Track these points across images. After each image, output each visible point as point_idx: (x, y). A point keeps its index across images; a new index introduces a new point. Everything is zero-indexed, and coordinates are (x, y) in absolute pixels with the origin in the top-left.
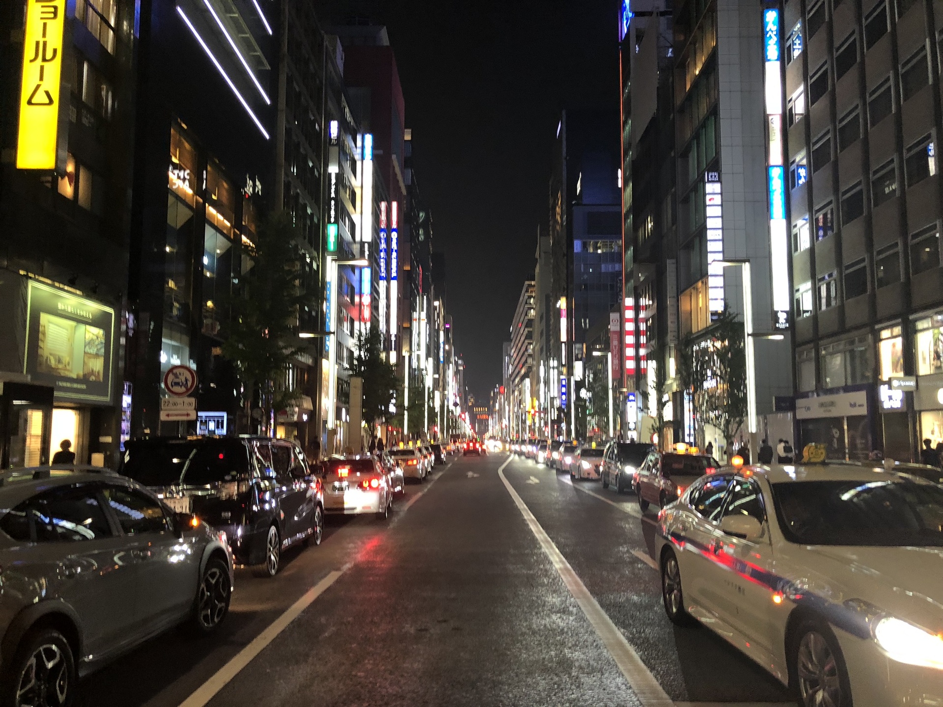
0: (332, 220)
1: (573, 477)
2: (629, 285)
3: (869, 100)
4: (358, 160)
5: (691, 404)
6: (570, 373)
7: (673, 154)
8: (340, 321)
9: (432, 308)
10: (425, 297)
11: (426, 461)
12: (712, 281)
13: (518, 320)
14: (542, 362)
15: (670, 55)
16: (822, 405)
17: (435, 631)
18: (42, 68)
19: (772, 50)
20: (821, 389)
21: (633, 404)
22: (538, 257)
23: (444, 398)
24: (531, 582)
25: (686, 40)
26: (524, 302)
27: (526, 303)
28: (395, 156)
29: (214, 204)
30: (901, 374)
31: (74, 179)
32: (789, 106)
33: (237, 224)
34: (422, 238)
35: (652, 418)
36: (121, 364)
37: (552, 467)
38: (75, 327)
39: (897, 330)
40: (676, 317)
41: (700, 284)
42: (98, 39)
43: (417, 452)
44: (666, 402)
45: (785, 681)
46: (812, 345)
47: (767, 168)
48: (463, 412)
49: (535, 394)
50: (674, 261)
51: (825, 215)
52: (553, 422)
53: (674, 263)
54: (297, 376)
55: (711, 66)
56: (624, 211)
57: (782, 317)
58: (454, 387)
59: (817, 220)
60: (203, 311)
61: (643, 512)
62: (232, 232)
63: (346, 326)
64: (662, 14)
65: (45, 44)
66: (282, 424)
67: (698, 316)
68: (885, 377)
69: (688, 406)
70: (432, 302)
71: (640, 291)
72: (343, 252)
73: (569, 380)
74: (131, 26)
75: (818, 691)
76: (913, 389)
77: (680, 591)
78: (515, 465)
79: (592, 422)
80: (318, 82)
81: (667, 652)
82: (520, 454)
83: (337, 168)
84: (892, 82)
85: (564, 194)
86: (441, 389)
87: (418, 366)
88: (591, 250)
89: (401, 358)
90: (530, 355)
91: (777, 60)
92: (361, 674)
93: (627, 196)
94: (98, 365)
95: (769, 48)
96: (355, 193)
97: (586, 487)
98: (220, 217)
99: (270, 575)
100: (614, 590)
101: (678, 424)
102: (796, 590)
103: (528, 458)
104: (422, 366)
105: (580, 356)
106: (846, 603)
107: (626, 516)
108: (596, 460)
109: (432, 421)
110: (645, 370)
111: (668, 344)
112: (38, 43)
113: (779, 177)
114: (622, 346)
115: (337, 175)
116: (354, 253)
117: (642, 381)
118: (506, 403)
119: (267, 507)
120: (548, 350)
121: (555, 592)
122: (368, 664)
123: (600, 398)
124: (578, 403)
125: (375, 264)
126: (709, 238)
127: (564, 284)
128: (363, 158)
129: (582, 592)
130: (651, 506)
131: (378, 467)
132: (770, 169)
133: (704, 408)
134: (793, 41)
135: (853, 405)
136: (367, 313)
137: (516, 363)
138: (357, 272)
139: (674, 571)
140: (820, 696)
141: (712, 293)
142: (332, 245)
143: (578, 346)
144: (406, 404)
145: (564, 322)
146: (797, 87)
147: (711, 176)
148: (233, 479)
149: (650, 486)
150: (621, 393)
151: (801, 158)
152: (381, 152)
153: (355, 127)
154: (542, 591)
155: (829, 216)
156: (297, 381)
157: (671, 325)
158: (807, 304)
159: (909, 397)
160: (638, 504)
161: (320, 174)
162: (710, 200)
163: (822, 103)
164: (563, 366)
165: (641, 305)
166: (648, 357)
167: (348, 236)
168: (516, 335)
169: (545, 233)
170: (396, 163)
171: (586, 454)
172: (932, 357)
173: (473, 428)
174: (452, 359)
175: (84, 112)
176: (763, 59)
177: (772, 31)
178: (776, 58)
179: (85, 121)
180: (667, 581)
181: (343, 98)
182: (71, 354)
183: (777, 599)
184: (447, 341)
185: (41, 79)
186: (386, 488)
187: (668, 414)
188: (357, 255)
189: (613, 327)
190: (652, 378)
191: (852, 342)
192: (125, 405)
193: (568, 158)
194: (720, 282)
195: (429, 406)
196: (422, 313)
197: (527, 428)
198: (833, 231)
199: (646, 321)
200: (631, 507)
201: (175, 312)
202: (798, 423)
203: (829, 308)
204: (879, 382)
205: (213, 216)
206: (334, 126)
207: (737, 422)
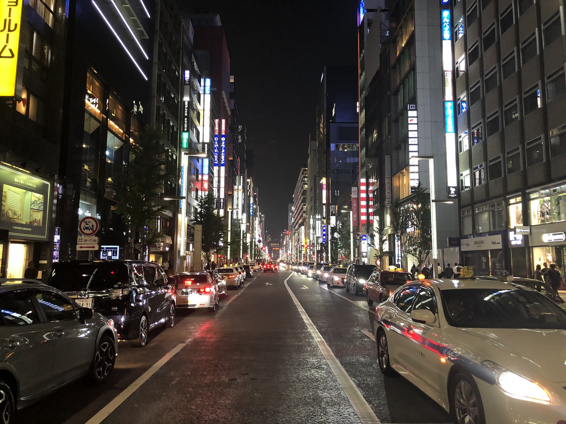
0: (186, 129)
1: (329, 285)
2: (363, 170)
3: (502, 63)
4: (202, 94)
5: (399, 242)
6: (328, 223)
7: (389, 93)
8: (189, 190)
9: (246, 182)
10: (242, 177)
11: (241, 276)
12: (412, 169)
13: (297, 190)
14: (311, 216)
15: (387, 34)
16: (476, 243)
17: (240, 380)
18: (8, 35)
19: (447, 34)
20: (475, 233)
21: (365, 242)
22: (309, 153)
23: (252, 238)
24: (300, 350)
25: (397, 26)
26: (301, 180)
27: (302, 181)
28: (224, 91)
29: (113, 119)
30: (522, 225)
31: (27, 103)
32: (456, 66)
33: (127, 131)
34: (240, 141)
35: (376, 250)
36: (54, 216)
37: (316, 279)
38: (25, 192)
39: (519, 199)
40: (390, 190)
41: (404, 171)
42: (43, 18)
43: (234, 270)
44: (385, 240)
45: (448, 410)
46: (470, 207)
47: (444, 102)
48: (264, 246)
49: (307, 235)
50: (390, 156)
51: (478, 130)
52: (318, 251)
53: (389, 158)
54: (163, 224)
55: (411, 42)
56: (360, 126)
57: (453, 190)
58: (259, 230)
59: (473, 133)
60: (105, 183)
61: (370, 307)
62: (124, 136)
63: (193, 194)
64: (383, 11)
65: (10, 20)
66: (153, 253)
67: (403, 189)
68: (512, 226)
69: (397, 243)
70: (246, 179)
71: (369, 174)
72: (192, 149)
73: (327, 227)
74: (63, 11)
75: (467, 415)
76: (528, 234)
77: (388, 355)
78: (295, 278)
79: (341, 252)
80: (178, 47)
81: (379, 392)
82: (298, 271)
83: (189, 98)
84: (515, 54)
85: (325, 116)
86: (251, 232)
87: (237, 218)
88: (341, 150)
89: (227, 213)
90: (304, 212)
91: (449, 39)
92: (194, 407)
93: (362, 117)
94: (39, 216)
95: (444, 32)
96: (200, 113)
97: (336, 291)
98: (117, 127)
99: (141, 346)
100: (350, 355)
101: (391, 254)
102: (454, 354)
103: (302, 274)
104: (240, 218)
105: (334, 212)
106: (482, 363)
107: (359, 309)
108: (343, 275)
109: (245, 251)
110: (372, 221)
111: (385, 206)
112: (5, 20)
113: (450, 108)
114: (359, 207)
115: (189, 102)
116: (199, 149)
117: (370, 228)
118: (290, 240)
119: (141, 304)
120: (315, 209)
121: (314, 355)
122: (198, 401)
123: (345, 238)
124: (332, 241)
125: (211, 156)
126: (410, 143)
127: (324, 169)
128: (204, 93)
129: (331, 356)
130: (374, 303)
131: (210, 280)
132: (446, 103)
133: (407, 244)
134: (458, 28)
135: (494, 243)
136: (206, 186)
137: (296, 216)
138: (200, 161)
139: (385, 343)
140: (467, 419)
141: (412, 176)
142: (185, 145)
143: (333, 206)
144: (229, 240)
145: (324, 192)
146: (461, 55)
147: (411, 106)
148: (119, 288)
149: (374, 291)
150: (358, 235)
151: (463, 96)
152: (215, 89)
153: (200, 74)
154: (306, 355)
155: (480, 131)
156: (162, 227)
157: (388, 195)
158: (467, 183)
159: (526, 238)
160: (367, 302)
161: (178, 102)
162: (411, 121)
163: (476, 64)
164: (324, 218)
165: (370, 182)
166: (374, 214)
167: (195, 139)
168: (296, 200)
169: (314, 139)
170: (224, 96)
171: (337, 271)
172: (539, 215)
173: (270, 256)
174: (258, 214)
175: (34, 63)
176: (442, 38)
177: (446, 23)
178: (449, 38)
179: (34, 68)
180: (381, 349)
181: (193, 57)
182: (22, 209)
183: (443, 360)
184: (255, 203)
185: (7, 42)
186: (214, 293)
187: (386, 247)
188: (201, 151)
189: (354, 195)
190: (376, 225)
191: (493, 206)
192: (56, 240)
193: (327, 95)
194: (416, 169)
195: (243, 242)
196: (239, 186)
197: (303, 256)
198: (482, 140)
199: (373, 192)
200: (362, 304)
201: (88, 184)
202: (462, 253)
203: (481, 185)
204: (509, 230)
205: (113, 126)
206: (187, 73)
207: (426, 253)
